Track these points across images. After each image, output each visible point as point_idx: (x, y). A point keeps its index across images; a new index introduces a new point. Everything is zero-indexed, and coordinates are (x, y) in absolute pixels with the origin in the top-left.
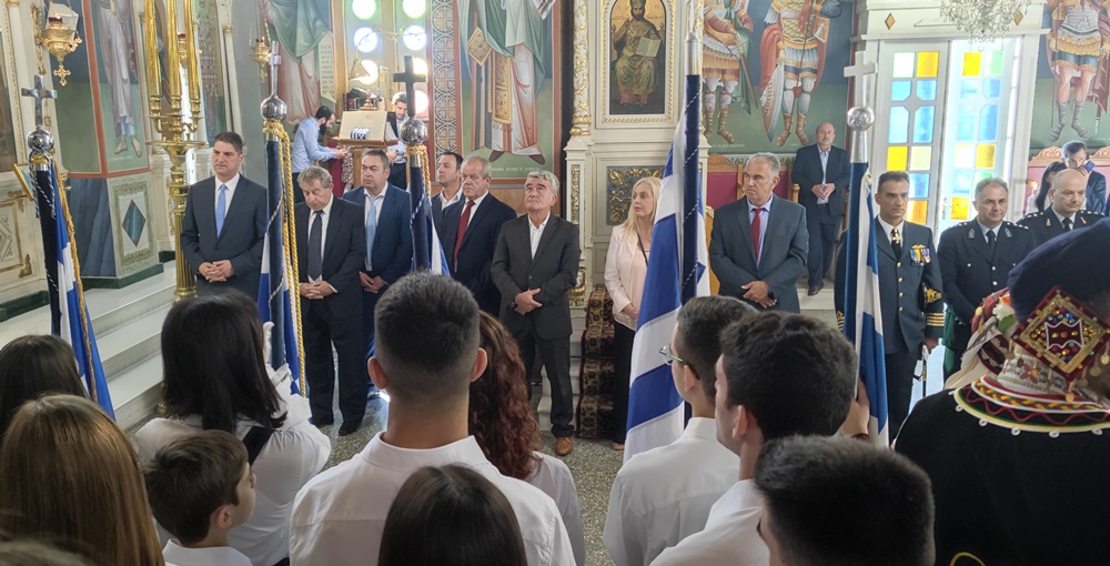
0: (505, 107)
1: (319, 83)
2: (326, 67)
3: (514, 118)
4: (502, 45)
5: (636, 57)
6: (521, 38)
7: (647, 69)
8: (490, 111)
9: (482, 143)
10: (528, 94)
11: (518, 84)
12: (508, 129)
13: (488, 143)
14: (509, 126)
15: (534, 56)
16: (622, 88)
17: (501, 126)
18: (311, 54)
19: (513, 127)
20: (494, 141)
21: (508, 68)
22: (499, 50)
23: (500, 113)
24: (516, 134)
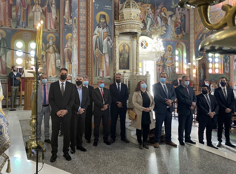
0: (103, 67)
1: (6, 63)
2: (9, 59)
3: (105, 69)
4: (102, 53)
5: (124, 58)
6: (106, 52)
7: (126, 60)
8: (99, 67)
9: (97, 75)
10: (108, 64)
11: (105, 61)
12: (103, 72)
13: (99, 75)
14: (103, 71)
15: (109, 55)
16: (121, 64)
17: (102, 71)
18: (4, 56)
19: (104, 71)
20: (100, 75)
21: (103, 58)
22: (102, 54)
23: (101, 68)
24: (105, 73)
